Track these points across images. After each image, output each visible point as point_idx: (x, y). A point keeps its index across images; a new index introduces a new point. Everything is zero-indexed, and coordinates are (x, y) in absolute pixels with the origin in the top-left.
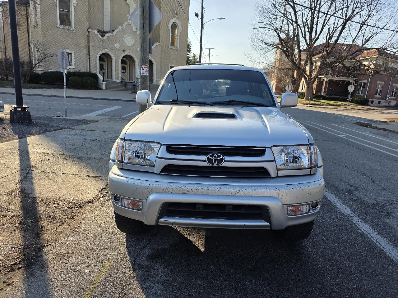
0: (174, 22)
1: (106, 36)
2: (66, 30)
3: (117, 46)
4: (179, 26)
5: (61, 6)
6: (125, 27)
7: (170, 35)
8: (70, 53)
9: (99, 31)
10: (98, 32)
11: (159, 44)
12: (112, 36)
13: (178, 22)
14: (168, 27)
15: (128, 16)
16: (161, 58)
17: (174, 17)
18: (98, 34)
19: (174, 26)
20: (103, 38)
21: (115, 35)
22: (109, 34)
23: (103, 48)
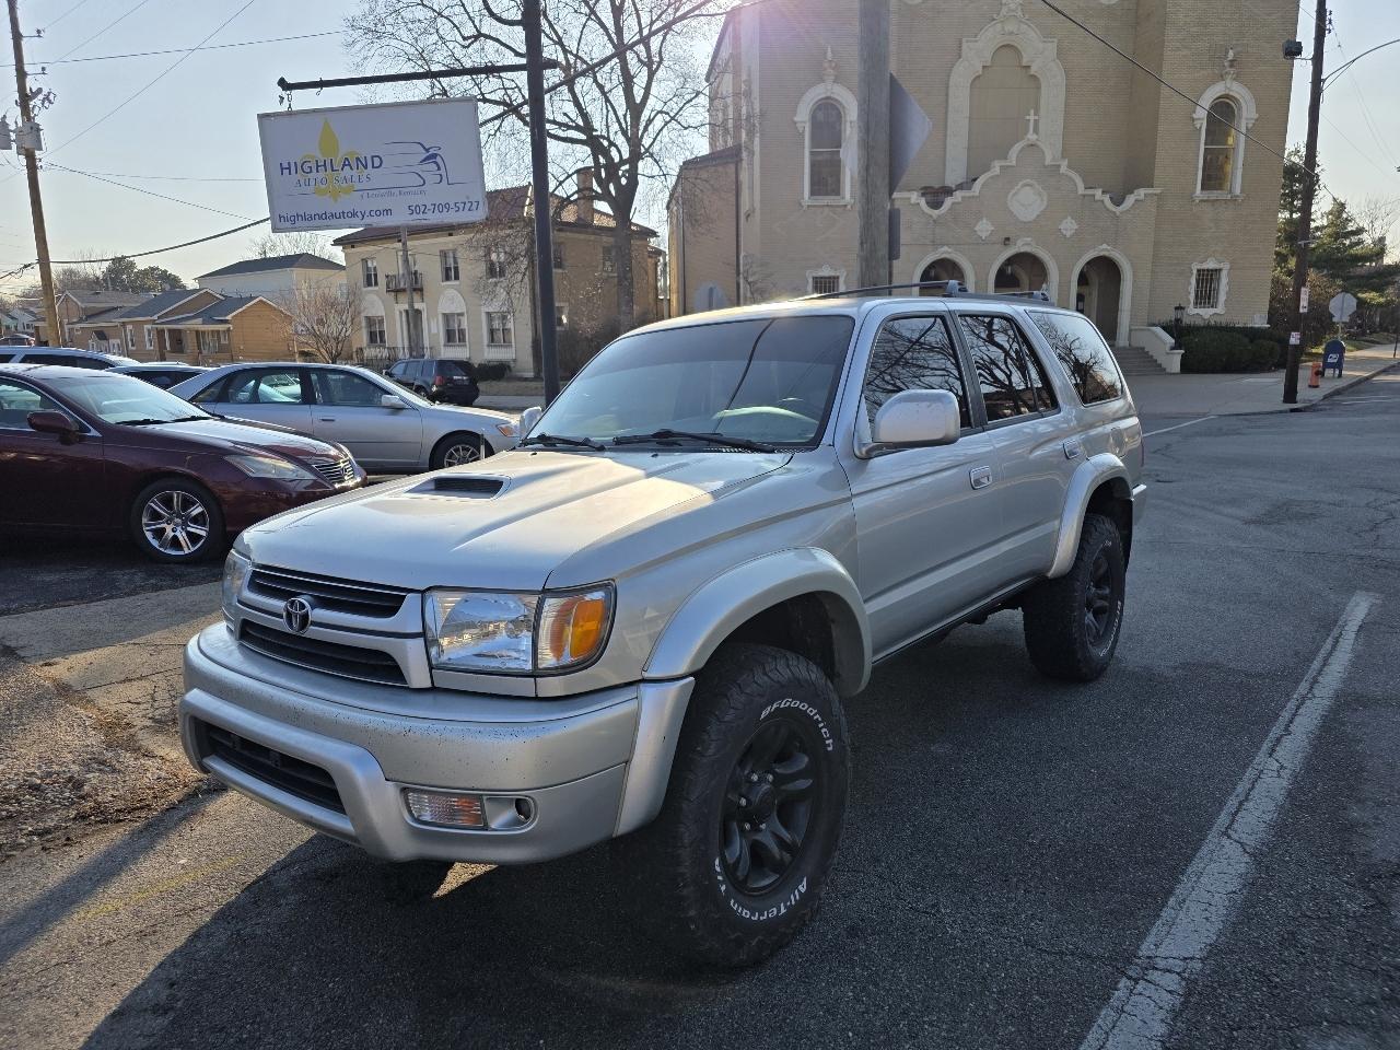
0: (1219, 95)
1: (948, 201)
2: (826, 209)
3: (984, 228)
4: (1243, 104)
5: (815, 142)
6: (1014, 159)
7: (1202, 147)
8: (834, 278)
9: (926, 191)
10: (923, 195)
11: (1150, 191)
12: (969, 197)
13: (1237, 90)
14: (1193, 120)
15: (1028, 117)
16: (1156, 244)
17: (1222, 78)
18: (923, 202)
19: (1223, 112)
20: (935, 213)
21: (977, 194)
22: (959, 195)
23: (935, 244)
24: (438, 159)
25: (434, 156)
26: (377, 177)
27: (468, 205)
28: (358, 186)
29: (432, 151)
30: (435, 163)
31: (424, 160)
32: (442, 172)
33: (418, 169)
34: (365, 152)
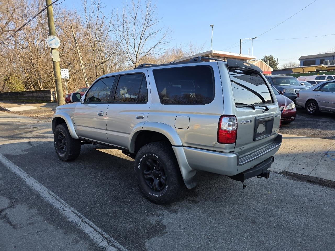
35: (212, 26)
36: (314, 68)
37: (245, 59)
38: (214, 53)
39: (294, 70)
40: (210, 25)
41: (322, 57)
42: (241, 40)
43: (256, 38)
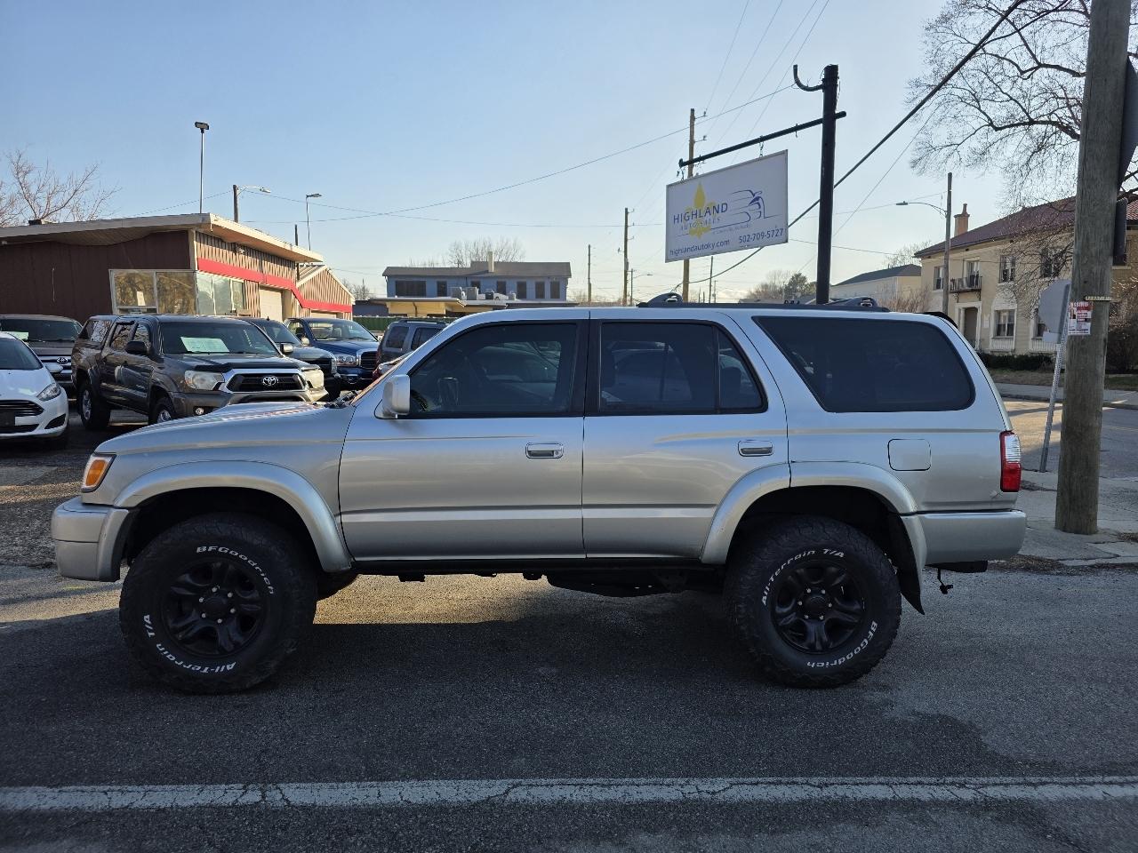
24: (760, 201)
25: (757, 199)
26: (724, 218)
27: (776, 232)
28: (713, 226)
29: (756, 196)
30: (758, 203)
31: (752, 202)
32: (762, 210)
33: (746, 210)
34: (718, 202)
35: (203, 127)
36: (442, 304)
37: (289, 256)
38: (214, 225)
39: (392, 306)
40: (196, 123)
41: (440, 277)
42: (235, 187)
43: (317, 195)
